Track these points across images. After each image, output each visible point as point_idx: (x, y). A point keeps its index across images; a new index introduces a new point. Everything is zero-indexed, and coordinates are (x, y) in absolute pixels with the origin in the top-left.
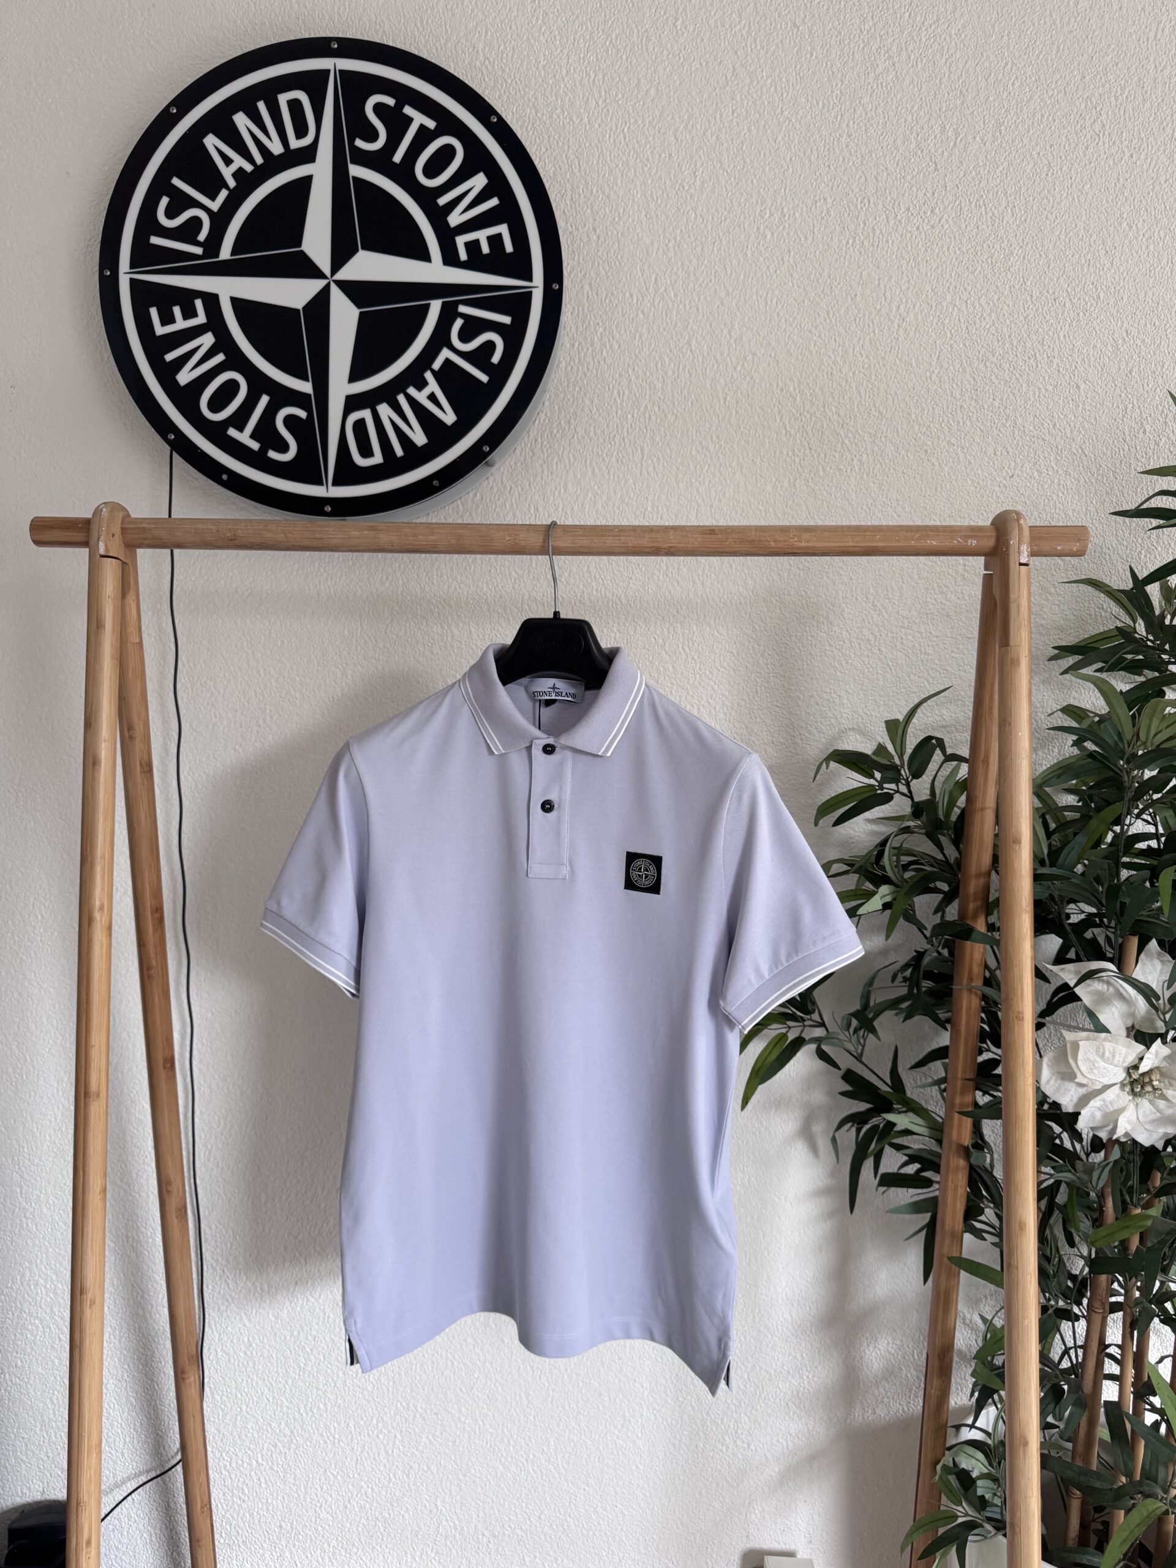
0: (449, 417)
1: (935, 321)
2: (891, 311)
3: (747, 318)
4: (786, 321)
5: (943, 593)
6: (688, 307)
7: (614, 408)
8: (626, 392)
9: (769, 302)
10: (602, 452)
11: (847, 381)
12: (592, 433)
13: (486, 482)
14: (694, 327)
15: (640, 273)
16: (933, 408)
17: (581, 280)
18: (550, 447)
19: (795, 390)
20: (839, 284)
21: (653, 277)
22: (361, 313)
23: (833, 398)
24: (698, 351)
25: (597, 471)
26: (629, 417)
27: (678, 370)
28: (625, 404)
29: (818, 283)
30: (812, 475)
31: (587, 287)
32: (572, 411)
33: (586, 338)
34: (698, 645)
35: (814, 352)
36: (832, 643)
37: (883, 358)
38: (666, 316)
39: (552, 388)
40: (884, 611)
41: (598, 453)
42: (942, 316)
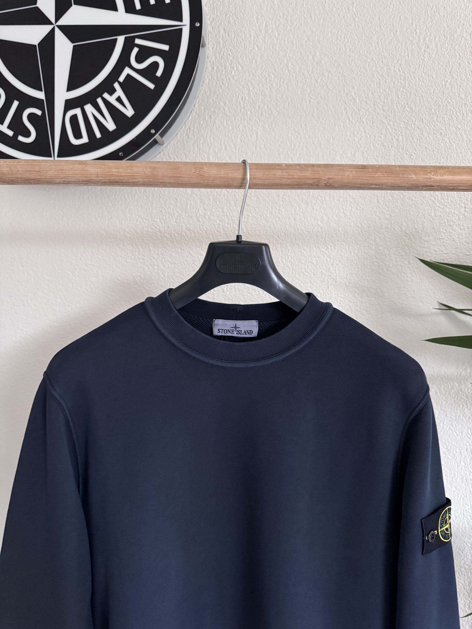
0: (129, 112)
1: (449, 47)
2: (420, 41)
3: (324, 49)
4: (350, 49)
5: (450, 225)
6: (286, 42)
7: (239, 108)
8: (247, 98)
9: (339, 38)
10: (232, 135)
11: (390, 88)
12: (225, 124)
13: (159, 155)
14: (290, 55)
15: (256, 21)
16: (447, 105)
17: (218, 27)
18: (199, 133)
19: (355, 94)
20: (386, 24)
21: (264, 23)
22: (74, 46)
23: (380, 99)
24: (293, 71)
25: (228, 147)
26: (249, 113)
27: (280, 82)
28: (245, 105)
29: (372, 24)
30: (366, 149)
31: (222, 31)
32: (212, 109)
33: (221, 64)
34: (291, 258)
35: (368, 70)
36: (378, 257)
37: (414, 73)
38: (273, 48)
39: (200, 96)
40: (412, 237)
41: (228, 136)
42: (454, 44)
